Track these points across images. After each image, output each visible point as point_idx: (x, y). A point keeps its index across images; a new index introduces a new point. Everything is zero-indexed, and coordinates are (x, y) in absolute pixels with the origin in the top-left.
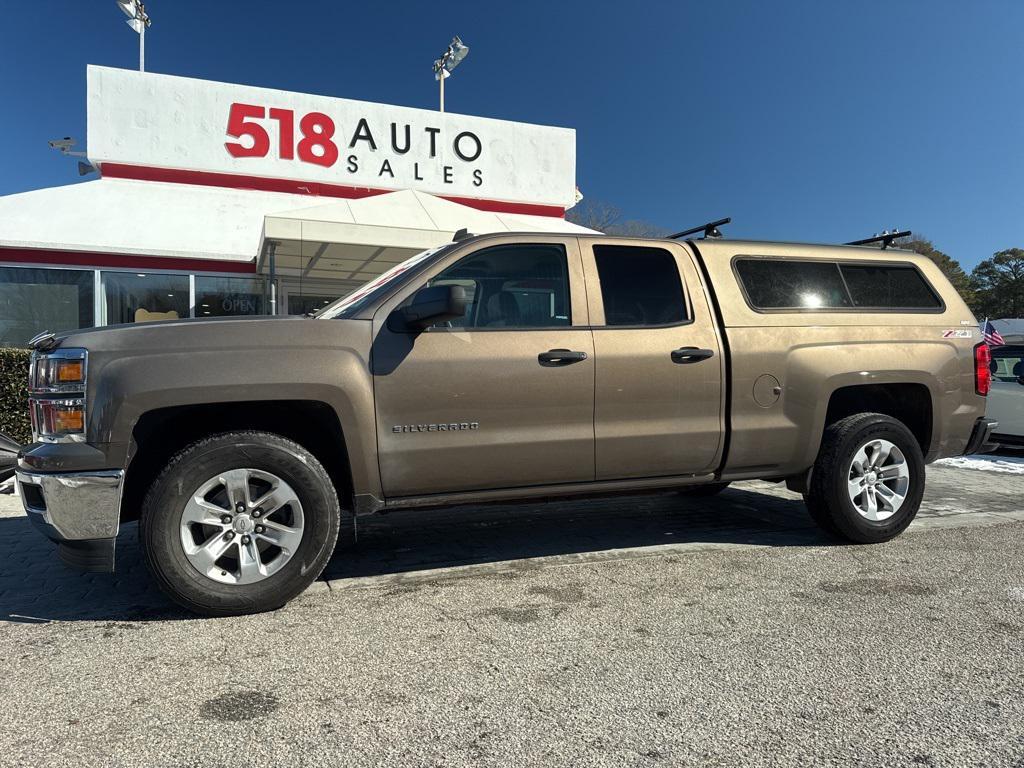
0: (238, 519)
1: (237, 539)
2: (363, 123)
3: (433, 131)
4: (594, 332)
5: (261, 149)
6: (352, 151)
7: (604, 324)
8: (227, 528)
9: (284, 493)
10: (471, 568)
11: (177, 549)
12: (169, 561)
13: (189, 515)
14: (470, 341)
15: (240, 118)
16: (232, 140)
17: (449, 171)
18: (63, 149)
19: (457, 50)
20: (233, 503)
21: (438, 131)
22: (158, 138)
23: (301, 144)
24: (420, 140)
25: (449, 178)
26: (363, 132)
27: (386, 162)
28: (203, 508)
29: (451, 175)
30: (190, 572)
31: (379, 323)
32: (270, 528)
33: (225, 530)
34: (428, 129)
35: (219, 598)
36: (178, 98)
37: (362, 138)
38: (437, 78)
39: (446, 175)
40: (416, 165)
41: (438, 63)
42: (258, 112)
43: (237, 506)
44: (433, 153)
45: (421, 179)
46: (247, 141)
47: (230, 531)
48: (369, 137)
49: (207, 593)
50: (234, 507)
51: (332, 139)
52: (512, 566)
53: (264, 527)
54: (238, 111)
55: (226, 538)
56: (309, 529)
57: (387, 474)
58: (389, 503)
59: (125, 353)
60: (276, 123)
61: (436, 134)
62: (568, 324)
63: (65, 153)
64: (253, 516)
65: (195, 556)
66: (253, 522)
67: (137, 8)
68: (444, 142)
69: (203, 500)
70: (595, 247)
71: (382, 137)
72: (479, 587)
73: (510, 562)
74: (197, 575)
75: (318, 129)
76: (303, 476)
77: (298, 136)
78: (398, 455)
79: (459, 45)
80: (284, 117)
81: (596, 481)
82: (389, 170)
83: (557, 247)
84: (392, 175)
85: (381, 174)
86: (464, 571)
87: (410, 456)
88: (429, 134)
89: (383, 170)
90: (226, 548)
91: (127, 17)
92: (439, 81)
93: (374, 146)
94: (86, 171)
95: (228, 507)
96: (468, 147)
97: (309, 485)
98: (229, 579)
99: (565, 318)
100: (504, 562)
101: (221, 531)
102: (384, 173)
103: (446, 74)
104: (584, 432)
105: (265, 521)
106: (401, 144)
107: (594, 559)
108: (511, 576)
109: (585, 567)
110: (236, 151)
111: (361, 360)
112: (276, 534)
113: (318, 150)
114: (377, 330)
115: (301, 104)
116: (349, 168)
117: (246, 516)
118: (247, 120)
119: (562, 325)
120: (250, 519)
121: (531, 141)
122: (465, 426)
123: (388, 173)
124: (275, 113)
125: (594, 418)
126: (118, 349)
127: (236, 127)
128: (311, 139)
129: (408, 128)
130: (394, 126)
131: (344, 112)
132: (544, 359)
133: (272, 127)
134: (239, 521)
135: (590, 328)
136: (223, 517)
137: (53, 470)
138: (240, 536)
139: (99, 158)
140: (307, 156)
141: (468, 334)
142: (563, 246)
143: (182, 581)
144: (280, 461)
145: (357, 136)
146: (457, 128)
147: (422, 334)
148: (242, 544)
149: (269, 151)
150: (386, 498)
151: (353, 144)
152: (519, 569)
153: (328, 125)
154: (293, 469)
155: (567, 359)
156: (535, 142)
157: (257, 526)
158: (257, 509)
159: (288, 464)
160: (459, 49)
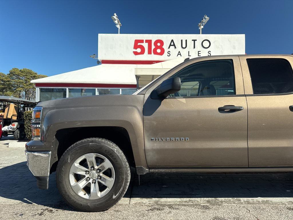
0: (91, 173)
1: (91, 181)
2: (172, 41)
3: (194, 41)
4: (247, 97)
5: (142, 52)
6: (169, 50)
7: (252, 93)
8: (87, 176)
9: (107, 164)
10: (190, 200)
11: (67, 183)
12: (64, 188)
13: (72, 170)
14: (185, 102)
15: (137, 44)
16: (135, 50)
17: (199, 53)
18: (93, 57)
19: (205, 19)
20: (90, 166)
21: (196, 40)
22: (115, 52)
23: (154, 50)
24: (190, 44)
25: (199, 55)
26: (172, 44)
27: (179, 52)
28: (77, 168)
29: (200, 54)
30: (72, 193)
31: (147, 95)
32: (103, 177)
33: (86, 177)
34: (193, 40)
35: (81, 204)
36: (121, 40)
37: (172, 45)
38: (199, 28)
39: (199, 54)
40: (189, 52)
41: (200, 24)
42: (142, 41)
43: (91, 168)
44: (194, 47)
45: (190, 56)
46: (139, 50)
47: (88, 177)
48: (174, 45)
49: (77, 202)
50: (90, 168)
51: (163, 47)
52: (208, 202)
53: (101, 177)
54: (137, 42)
55: (87, 180)
56: (117, 180)
57: (149, 158)
58: (150, 170)
59: (53, 108)
60: (147, 44)
61: (195, 41)
62: (234, 94)
63: (94, 58)
64: (97, 172)
65: (74, 186)
66: (97, 174)
67: (118, 22)
68: (198, 44)
69: (78, 165)
70: (247, 59)
71: (178, 44)
72: (190, 213)
73: (207, 199)
74: (74, 194)
75: (159, 44)
76: (114, 157)
77: (153, 47)
78: (153, 150)
79: (206, 17)
80: (149, 42)
81: (249, 168)
82: (180, 54)
83: (229, 61)
84: (181, 56)
85: (177, 56)
86: (186, 202)
87: (159, 151)
88: (193, 41)
89: (178, 54)
90: (86, 184)
91: (116, 24)
92: (200, 29)
93: (175, 48)
94: (99, 63)
95: (88, 168)
96: (206, 44)
97: (117, 161)
98: (87, 197)
99: (233, 91)
100: (205, 198)
101: (85, 177)
102: (178, 55)
103: (202, 27)
104: (242, 144)
105: (101, 174)
106: (184, 46)
107: (248, 203)
108: (206, 208)
109: (244, 207)
110: (136, 53)
111: (139, 110)
112: (105, 180)
113: (159, 51)
114: (146, 98)
115: (154, 37)
116: (168, 55)
117: (94, 172)
118: (139, 44)
119: (231, 94)
120: (96, 173)
121: (228, 40)
122: (183, 139)
123: (180, 55)
124: (147, 41)
125: (247, 138)
126: (52, 107)
127: (136, 47)
128: (157, 47)
129: (186, 41)
130: (182, 41)
131: (166, 38)
132: (221, 110)
133: (145, 45)
134: (92, 174)
135: (245, 96)
136: (86, 171)
137: (31, 150)
138: (92, 179)
139: (101, 59)
140: (155, 53)
141: (184, 99)
142: (232, 60)
143: (69, 196)
144: (106, 151)
145: (170, 45)
146: (202, 39)
147: (165, 99)
148: (93, 183)
149: (145, 52)
150: (149, 168)
151: (169, 48)
152: (211, 204)
153: (162, 42)
154: (111, 154)
155: (233, 110)
156: (230, 40)
157: (98, 176)
158: (98, 169)
159: (109, 152)
160: (206, 19)
